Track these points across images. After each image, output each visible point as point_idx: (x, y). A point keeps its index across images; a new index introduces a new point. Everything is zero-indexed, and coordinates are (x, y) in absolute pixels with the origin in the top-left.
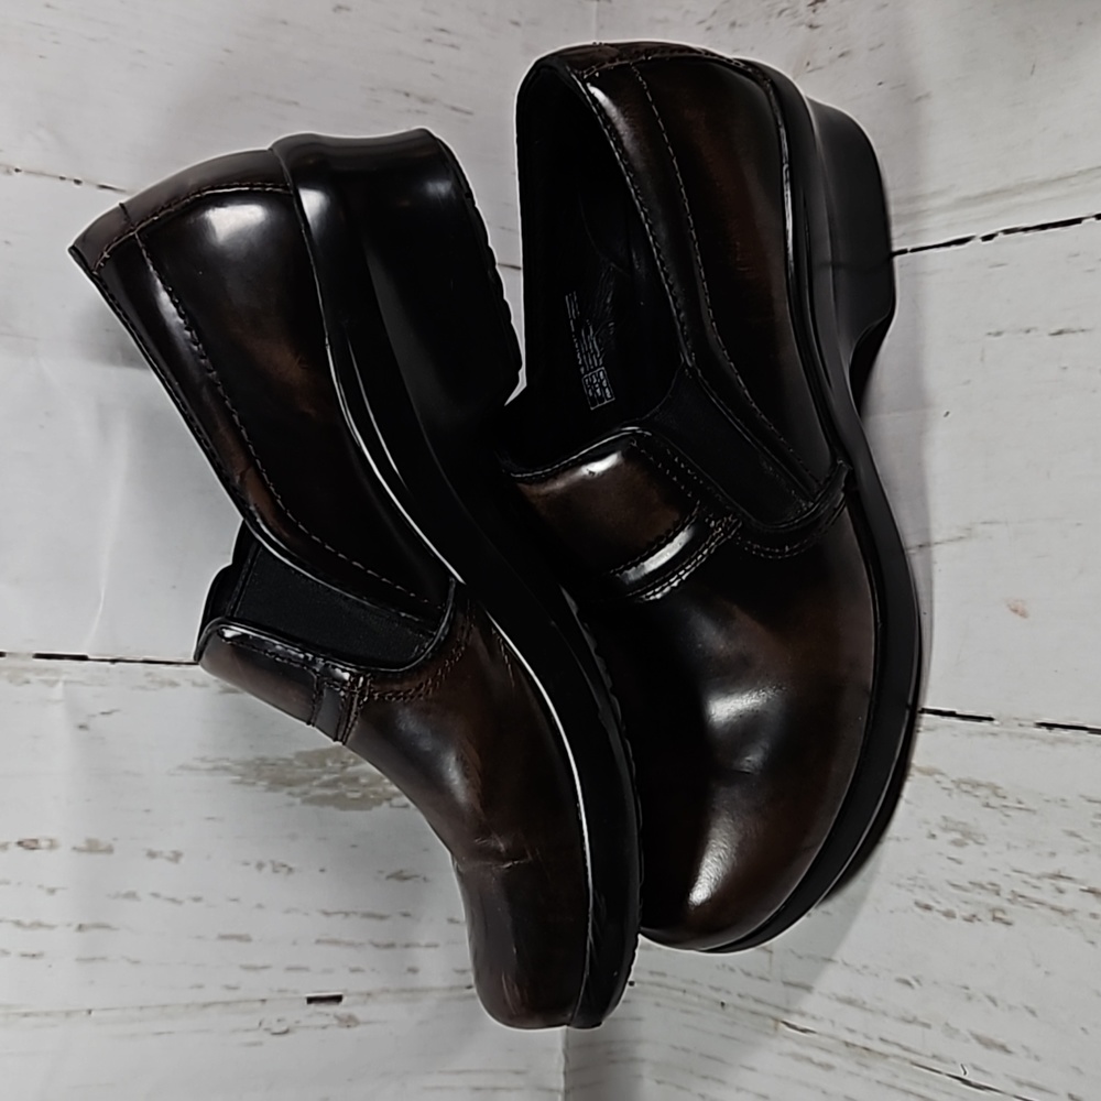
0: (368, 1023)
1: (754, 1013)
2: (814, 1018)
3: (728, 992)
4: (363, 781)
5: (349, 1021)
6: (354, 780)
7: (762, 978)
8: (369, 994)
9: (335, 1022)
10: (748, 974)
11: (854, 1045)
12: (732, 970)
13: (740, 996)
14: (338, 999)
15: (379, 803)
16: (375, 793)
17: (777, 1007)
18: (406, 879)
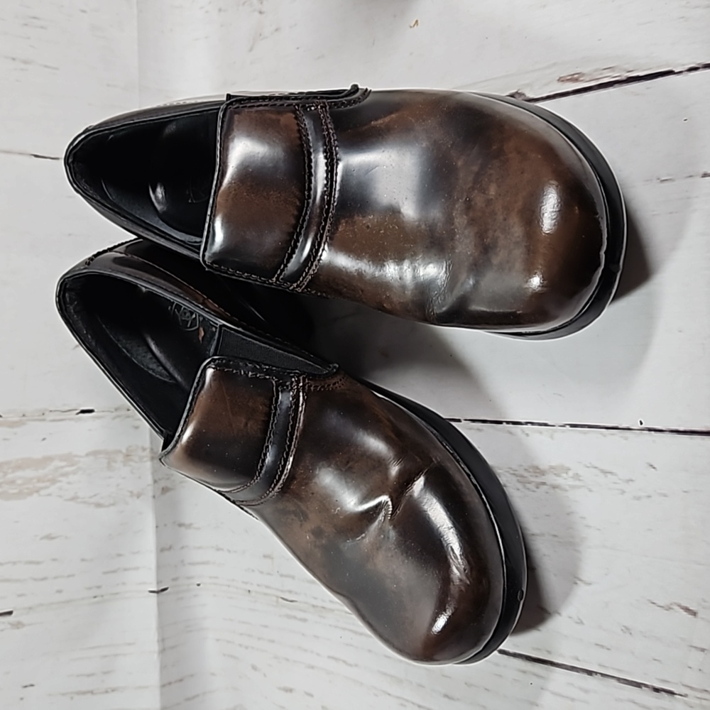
0: (30, 625)
1: (266, 594)
2: (296, 593)
3: (252, 584)
4: (19, 482)
5: (18, 625)
6: (12, 482)
7: (269, 574)
8: (30, 608)
9: (9, 626)
10: (261, 572)
11: (317, 606)
12: (253, 571)
13: (258, 585)
14: (10, 613)
15: (30, 494)
16: (28, 489)
17: (277, 589)
18: (53, 538)
